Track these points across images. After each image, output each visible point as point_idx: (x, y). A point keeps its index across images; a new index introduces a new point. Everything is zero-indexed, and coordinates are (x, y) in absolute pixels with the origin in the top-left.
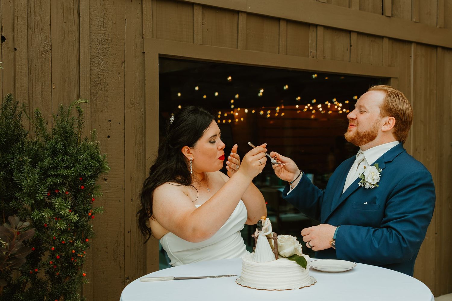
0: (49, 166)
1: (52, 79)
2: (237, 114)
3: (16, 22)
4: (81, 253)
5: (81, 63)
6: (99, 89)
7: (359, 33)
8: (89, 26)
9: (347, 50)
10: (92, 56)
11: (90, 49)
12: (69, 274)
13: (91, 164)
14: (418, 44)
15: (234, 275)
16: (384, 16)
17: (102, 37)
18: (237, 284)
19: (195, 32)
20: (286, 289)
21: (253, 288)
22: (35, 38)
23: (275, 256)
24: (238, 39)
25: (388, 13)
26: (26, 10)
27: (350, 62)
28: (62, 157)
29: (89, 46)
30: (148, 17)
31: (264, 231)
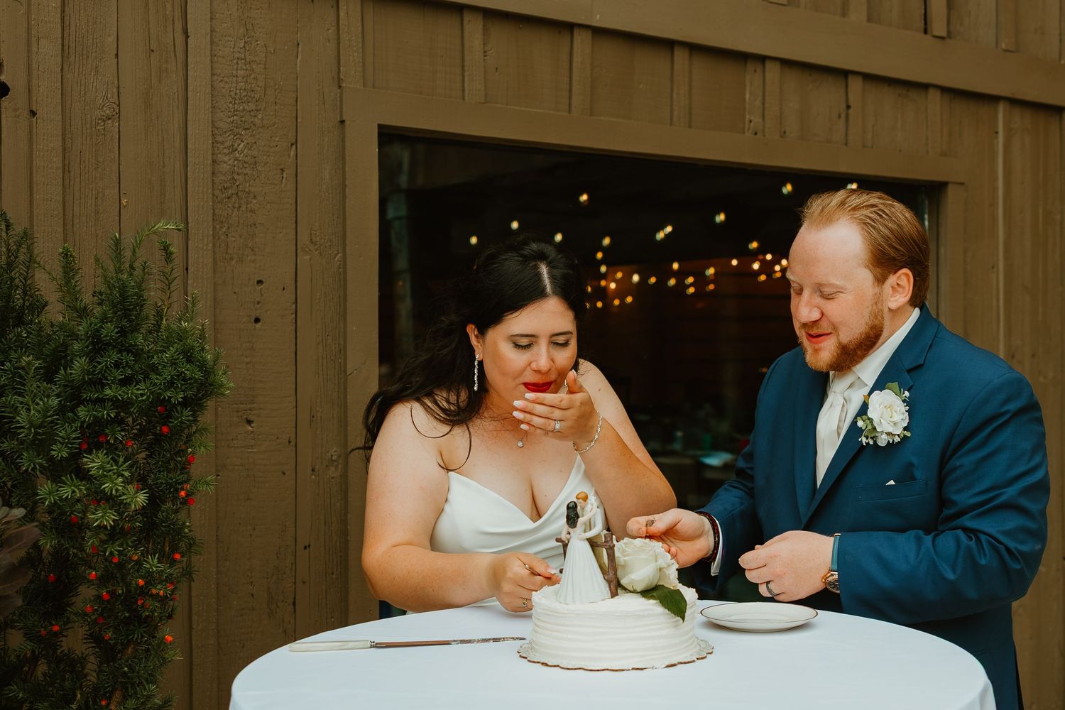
0: (83, 379)
1: (119, 183)
2: (613, 286)
3: (34, 49)
4: (159, 587)
5: (189, 146)
6: (233, 206)
7: (868, 77)
8: (209, 58)
9: (840, 116)
10: (217, 128)
11: (212, 112)
12: (133, 637)
13: (185, 374)
14: (1014, 102)
15: (517, 638)
16: (928, 37)
17: (242, 84)
18: (520, 659)
19: (466, 74)
20: (633, 669)
21: (555, 666)
22: (79, 88)
23: (610, 590)
24: (570, 90)
25: (939, 28)
26: (59, 21)
27: (846, 144)
28: (115, 356)
29: (210, 105)
30: (353, 38)
31: (583, 527)
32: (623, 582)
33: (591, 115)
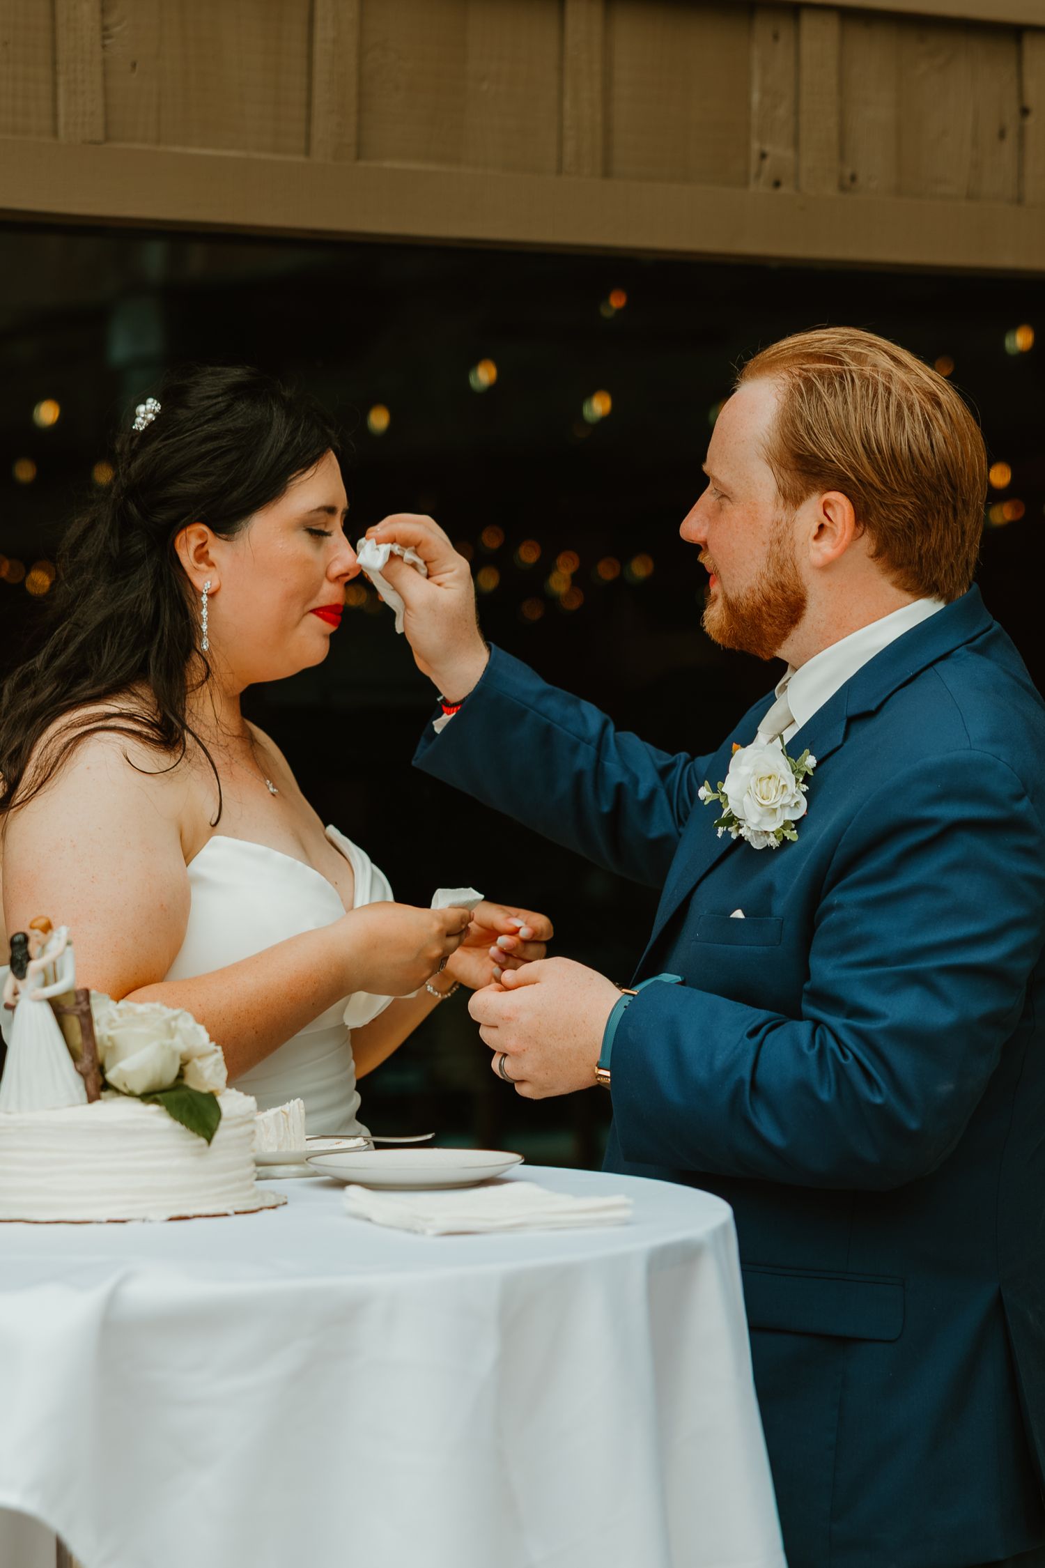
9: (1002, 134)
19: (62, 79)
23: (87, 1088)
24: (309, 104)
27: (1020, 201)
31: (41, 978)
32: (111, 1076)
33: (358, 157)
